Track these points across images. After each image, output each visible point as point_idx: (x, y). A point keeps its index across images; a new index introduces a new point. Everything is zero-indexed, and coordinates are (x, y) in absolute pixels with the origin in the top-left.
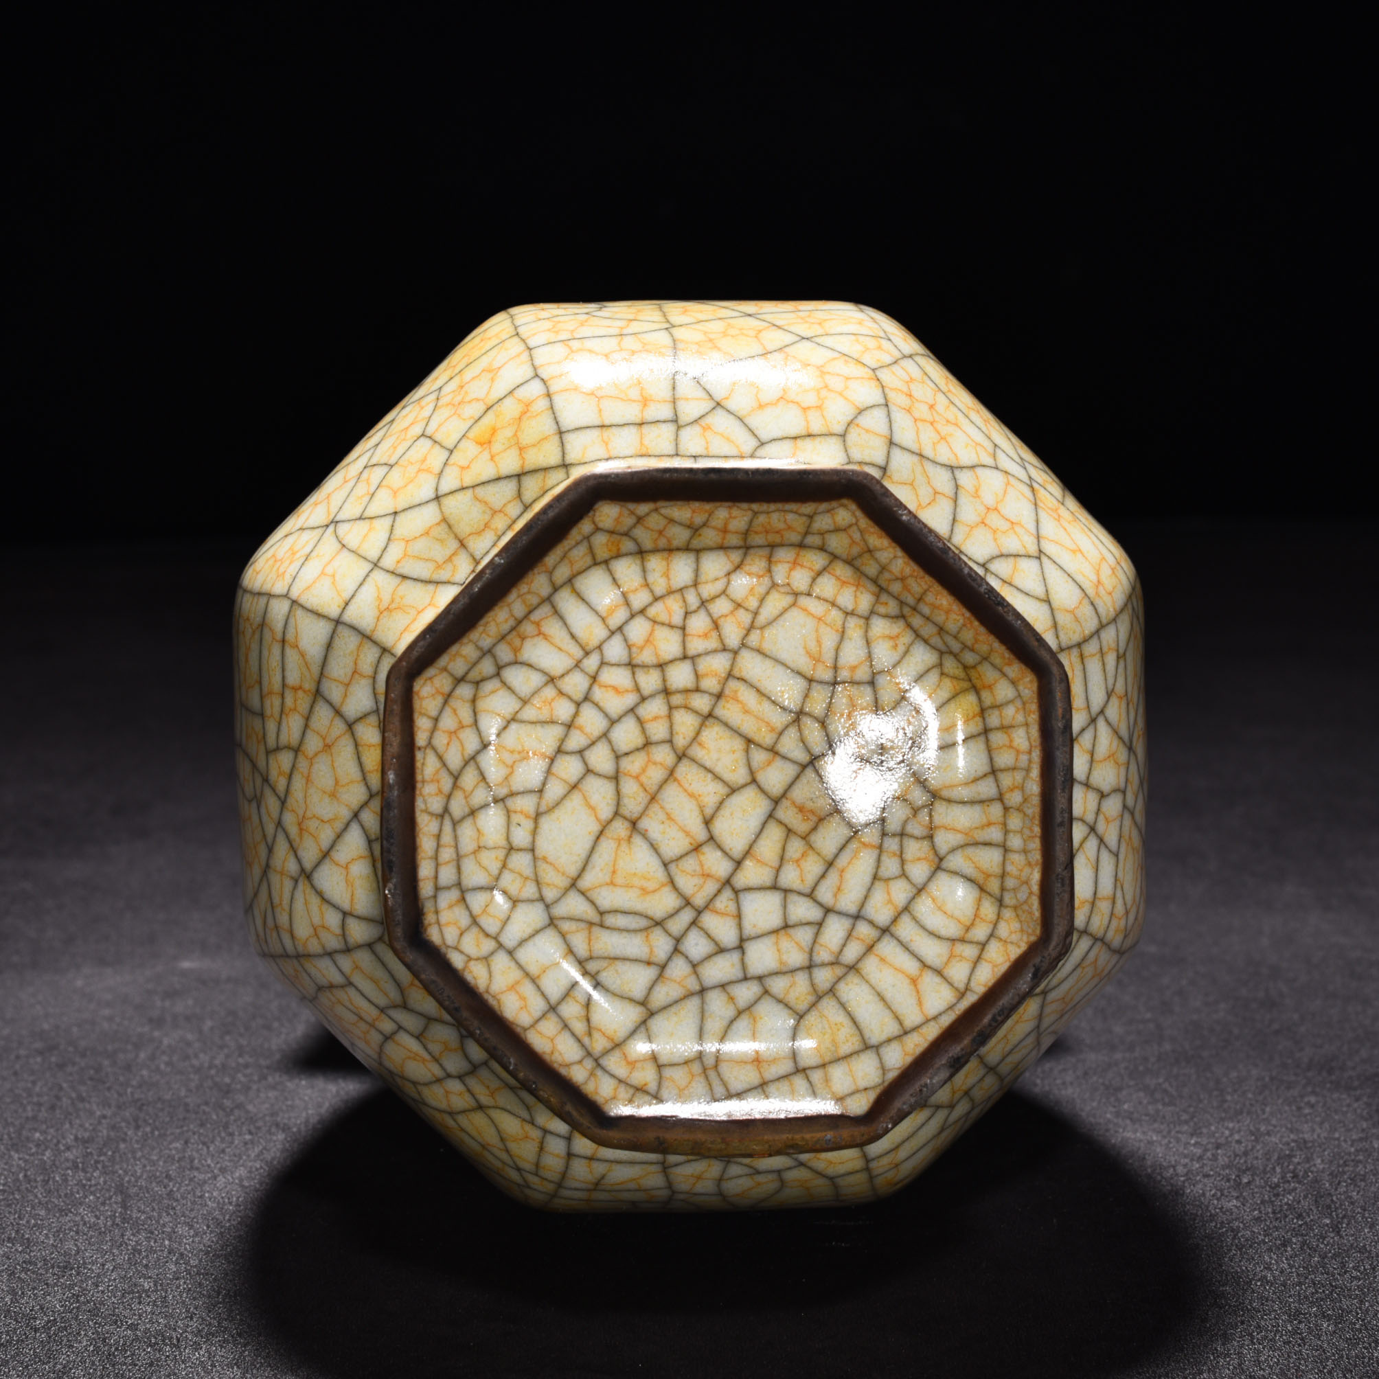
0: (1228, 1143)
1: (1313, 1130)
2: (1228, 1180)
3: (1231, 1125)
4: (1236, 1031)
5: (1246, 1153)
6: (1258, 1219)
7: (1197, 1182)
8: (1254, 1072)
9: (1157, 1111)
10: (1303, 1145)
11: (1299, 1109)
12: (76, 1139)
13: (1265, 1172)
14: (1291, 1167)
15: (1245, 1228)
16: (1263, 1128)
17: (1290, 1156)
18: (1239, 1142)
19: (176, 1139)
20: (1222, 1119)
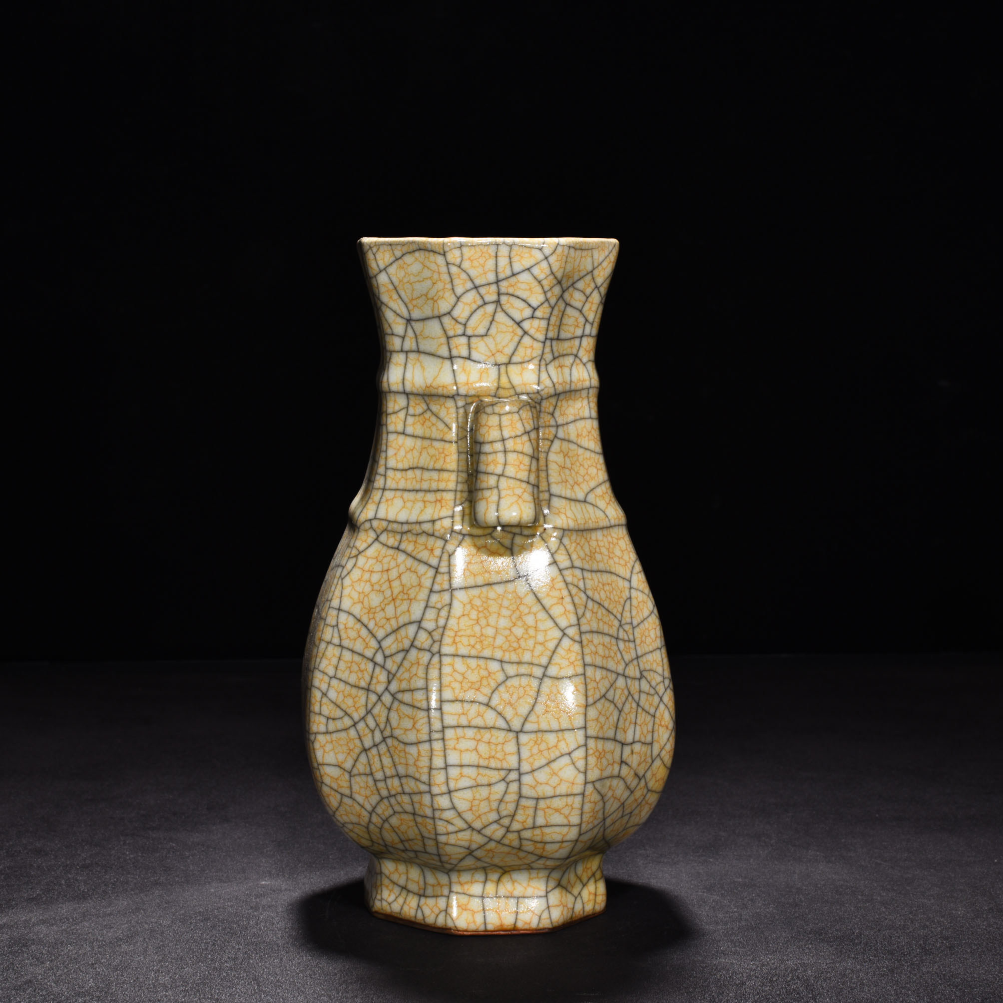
0: (768, 964)
1: (809, 959)
2: (767, 979)
3: (770, 957)
4: (777, 917)
5: (776, 968)
6: (779, 995)
7: (752, 980)
8: (784, 934)
9: (736, 950)
10: (804, 965)
11: (803, 950)
12: (229, 958)
13: (784, 976)
14: (797, 974)
15: (772, 998)
16: (785, 958)
17: (796, 970)
18: (773, 964)
19: (277, 958)
20: (767, 954)
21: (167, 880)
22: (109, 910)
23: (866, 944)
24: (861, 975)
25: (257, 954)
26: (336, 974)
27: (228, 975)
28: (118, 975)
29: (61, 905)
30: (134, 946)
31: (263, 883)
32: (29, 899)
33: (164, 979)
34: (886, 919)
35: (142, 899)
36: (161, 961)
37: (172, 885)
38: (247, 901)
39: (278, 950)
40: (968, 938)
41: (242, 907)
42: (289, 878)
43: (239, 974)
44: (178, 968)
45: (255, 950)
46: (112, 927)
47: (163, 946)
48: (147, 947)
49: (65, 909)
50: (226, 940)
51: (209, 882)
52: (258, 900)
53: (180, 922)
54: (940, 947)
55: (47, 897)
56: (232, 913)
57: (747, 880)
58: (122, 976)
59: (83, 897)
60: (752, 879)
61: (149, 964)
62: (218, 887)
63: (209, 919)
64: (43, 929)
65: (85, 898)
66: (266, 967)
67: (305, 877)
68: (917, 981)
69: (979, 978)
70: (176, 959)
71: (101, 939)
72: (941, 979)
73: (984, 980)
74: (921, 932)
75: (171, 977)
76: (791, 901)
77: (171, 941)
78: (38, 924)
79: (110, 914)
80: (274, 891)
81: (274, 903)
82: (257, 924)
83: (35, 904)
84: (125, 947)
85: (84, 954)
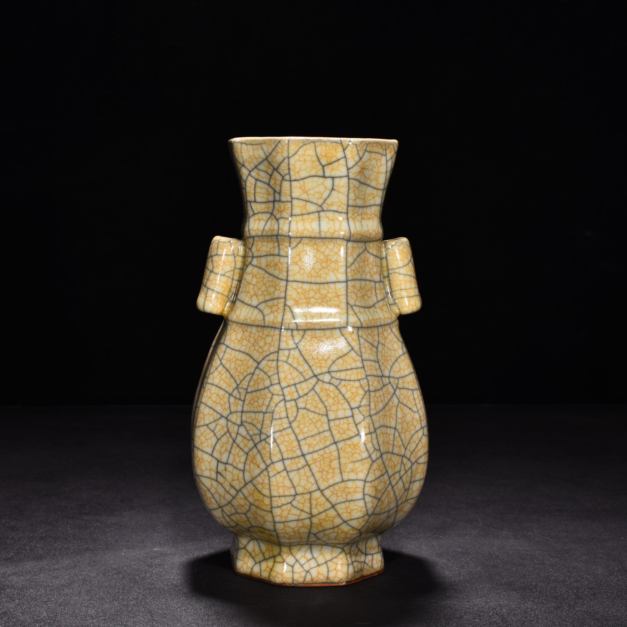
21: (94, 547)
22: (57, 567)
23: (540, 592)
24: (537, 612)
25: (151, 595)
26: (201, 610)
27: (132, 609)
28: (62, 609)
29: (26, 563)
30: (73, 590)
31: (156, 549)
32: (6, 559)
33: (91, 612)
34: (552, 576)
35: (78, 559)
36: (90, 600)
37: (97, 550)
38: (144, 561)
39: (164, 593)
40: (605, 589)
41: (142, 565)
42: (172, 546)
43: (140, 609)
44: (100, 604)
45: (150, 593)
46: (59, 578)
47: (91, 590)
48: (81, 591)
49: (29, 565)
50: (131, 586)
51: (121, 549)
52: (152, 560)
53: (102, 574)
54: (587, 594)
55: (17, 558)
56: (135, 569)
57: (464, 550)
58: (65, 609)
59: (40, 558)
60: (467, 550)
61: (82, 602)
62: (126, 552)
63: (120, 572)
64: (15, 578)
65: (41, 559)
66: (157, 605)
67: (182, 546)
68: (573, 617)
69: (612, 615)
70: (99, 599)
71: (52, 585)
72: (588, 615)
73: (615, 616)
74: (575, 585)
75: (95, 610)
76: (492, 563)
77: (97, 587)
78: (11, 575)
79: (58, 569)
80: (162, 555)
81: (162, 563)
82: (151, 576)
83: (10, 562)
84: (66, 591)
85: (40, 595)
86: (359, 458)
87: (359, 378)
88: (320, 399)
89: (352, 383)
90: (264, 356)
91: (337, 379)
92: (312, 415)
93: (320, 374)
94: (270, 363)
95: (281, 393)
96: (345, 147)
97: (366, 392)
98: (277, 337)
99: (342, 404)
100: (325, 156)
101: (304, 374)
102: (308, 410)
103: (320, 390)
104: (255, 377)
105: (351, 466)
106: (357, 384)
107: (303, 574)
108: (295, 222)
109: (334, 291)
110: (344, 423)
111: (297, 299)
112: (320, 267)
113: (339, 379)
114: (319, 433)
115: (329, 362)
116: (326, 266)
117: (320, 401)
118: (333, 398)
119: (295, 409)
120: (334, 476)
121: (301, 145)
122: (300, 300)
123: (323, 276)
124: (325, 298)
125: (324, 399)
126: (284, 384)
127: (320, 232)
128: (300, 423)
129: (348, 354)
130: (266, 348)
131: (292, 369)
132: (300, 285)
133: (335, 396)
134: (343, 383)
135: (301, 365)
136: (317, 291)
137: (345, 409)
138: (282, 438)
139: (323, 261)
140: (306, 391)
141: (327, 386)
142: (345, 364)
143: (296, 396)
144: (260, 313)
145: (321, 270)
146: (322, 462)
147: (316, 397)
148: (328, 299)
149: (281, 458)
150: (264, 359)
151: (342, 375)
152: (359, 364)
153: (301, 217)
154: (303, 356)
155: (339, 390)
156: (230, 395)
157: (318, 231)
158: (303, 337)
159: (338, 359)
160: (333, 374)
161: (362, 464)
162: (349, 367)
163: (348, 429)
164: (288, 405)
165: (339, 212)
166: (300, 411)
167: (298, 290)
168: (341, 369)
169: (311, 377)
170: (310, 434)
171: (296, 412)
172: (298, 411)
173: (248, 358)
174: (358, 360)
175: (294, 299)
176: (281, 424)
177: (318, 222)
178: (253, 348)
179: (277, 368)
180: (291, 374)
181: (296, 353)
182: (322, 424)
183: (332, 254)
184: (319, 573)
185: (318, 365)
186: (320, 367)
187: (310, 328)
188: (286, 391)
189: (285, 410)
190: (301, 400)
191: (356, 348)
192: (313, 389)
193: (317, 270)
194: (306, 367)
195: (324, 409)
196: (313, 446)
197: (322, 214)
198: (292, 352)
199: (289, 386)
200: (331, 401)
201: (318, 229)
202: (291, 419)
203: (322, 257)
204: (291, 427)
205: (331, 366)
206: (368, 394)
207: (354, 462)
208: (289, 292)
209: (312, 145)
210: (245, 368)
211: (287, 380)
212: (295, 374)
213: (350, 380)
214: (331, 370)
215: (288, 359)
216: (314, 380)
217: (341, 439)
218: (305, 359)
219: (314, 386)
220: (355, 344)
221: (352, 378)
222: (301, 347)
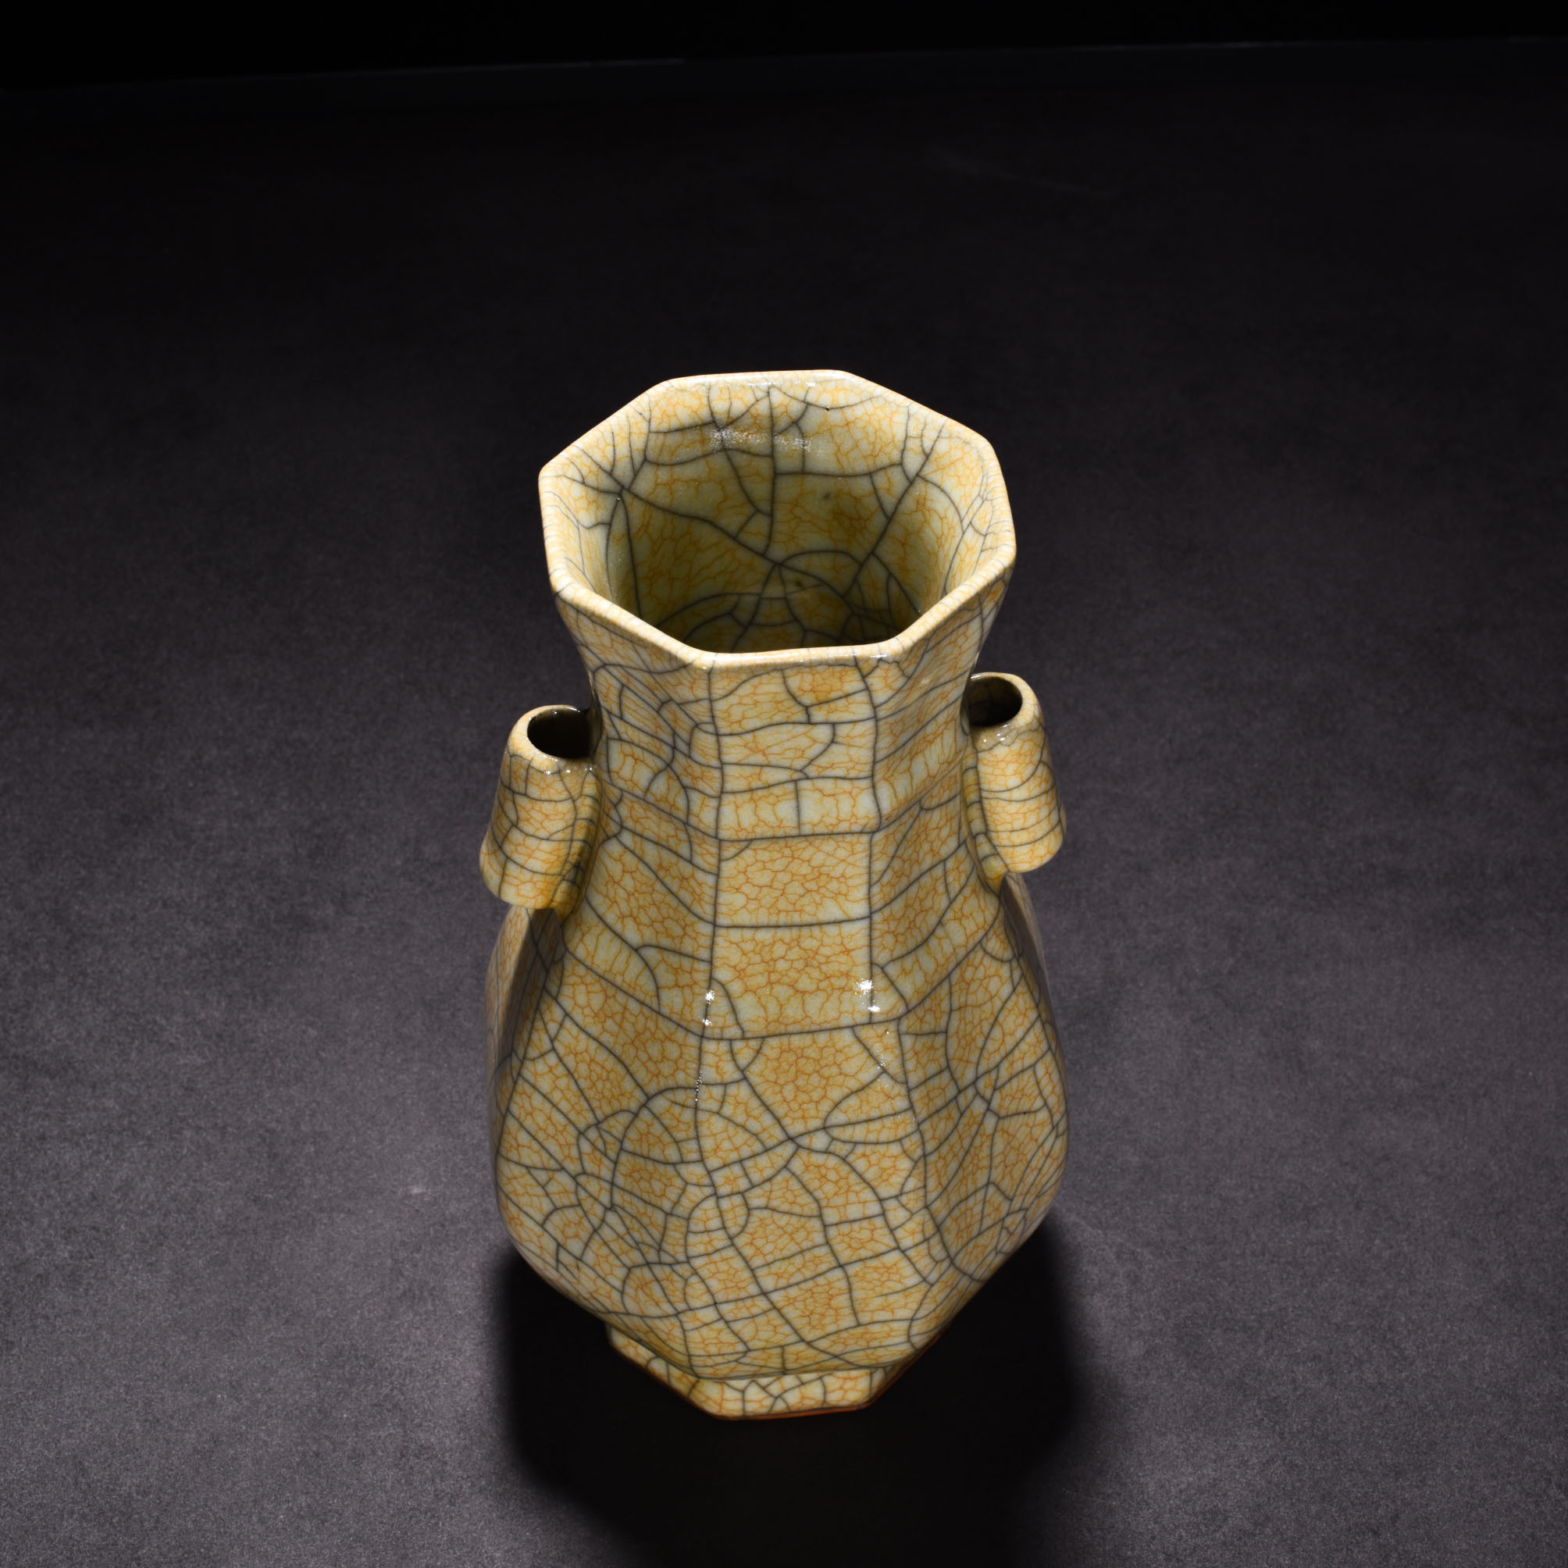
86: (899, 1287)
87: (901, 1133)
88: (804, 1187)
89: (882, 1149)
90: (663, 1085)
91: (845, 1142)
92: (783, 1220)
93: (802, 1135)
94: (677, 1110)
95: (706, 1181)
96: (865, 671)
97: (916, 1162)
98: (694, 1052)
99: (857, 1193)
100: (813, 691)
101: (764, 1136)
102: (774, 1210)
103: (803, 1167)
104: (640, 1125)
105: (879, 1301)
106: (895, 1149)
107: (768, 1402)
108: (733, 807)
109: (838, 940)
110: (861, 1229)
111: (743, 966)
112: (801, 891)
113: (850, 1142)
114: (802, 1252)
115: (825, 1106)
116: (816, 888)
117: (802, 1191)
118: (836, 1183)
119: (742, 1211)
120: (837, 1320)
121: (744, 677)
122: (750, 967)
123: (808, 909)
124: (814, 958)
125: (814, 1185)
126: (713, 1162)
127: (799, 825)
128: (756, 1236)
129: (872, 1086)
130: (666, 1068)
131: (731, 1128)
132: (748, 934)
133: (841, 1178)
134: (860, 1149)
135: (755, 1118)
136: (794, 944)
137: (865, 1202)
138: (712, 1268)
139: (809, 877)
140: (768, 1173)
141: (819, 1159)
142: (866, 1108)
143: (743, 1184)
144: (647, 973)
145: (802, 896)
146: (809, 1301)
147: (794, 1185)
148: (823, 960)
149: (711, 1302)
150: (661, 1092)
151: (859, 1133)
152: (901, 1103)
153: (747, 796)
154: (759, 1097)
155: (849, 1164)
156: (581, 1133)
157: (794, 824)
158: (758, 1052)
159: (848, 1096)
160: (836, 1132)
161: (906, 1297)
162: (875, 1113)
163: (872, 1239)
164: (725, 1204)
165: (851, 779)
166: (756, 1213)
167: (743, 945)
168: (854, 1119)
169: (781, 1143)
170: (778, 1255)
171: (744, 1218)
172: (749, 1215)
173: (619, 1068)
174: (899, 1094)
175: (735, 967)
176: (710, 1242)
177: (793, 803)
178: (632, 1051)
179: (696, 1127)
180: (730, 1138)
181: (743, 1091)
182: (809, 1233)
183: (831, 861)
184: (803, 1398)
185: (799, 1114)
186: (803, 1118)
187: (777, 1032)
188: (719, 1177)
189: (718, 1214)
190: (757, 1191)
191: (895, 1068)
192: (785, 1167)
193: (793, 898)
194: (767, 1120)
195: (814, 1206)
196: (786, 1276)
197: (805, 785)
198: (732, 1090)
199: (725, 1166)
200: (829, 1188)
201: (795, 818)
202: (733, 1230)
203: (805, 869)
204: (733, 1245)
205: (830, 1113)
206: (921, 1164)
207: (887, 1295)
208: (719, 951)
209: (777, 675)
210: (616, 1092)
211: (720, 1154)
212: (741, 1137)
213: (877, 1143)
214: (829, 1123)
215: (721, 1107)
216: (789, 1148)
217: (854, 1258)
218: (763, 1104)
219: (788, 1161)
220: (888, 1059)
221: (883, 1137)
222: (754, 1079)
